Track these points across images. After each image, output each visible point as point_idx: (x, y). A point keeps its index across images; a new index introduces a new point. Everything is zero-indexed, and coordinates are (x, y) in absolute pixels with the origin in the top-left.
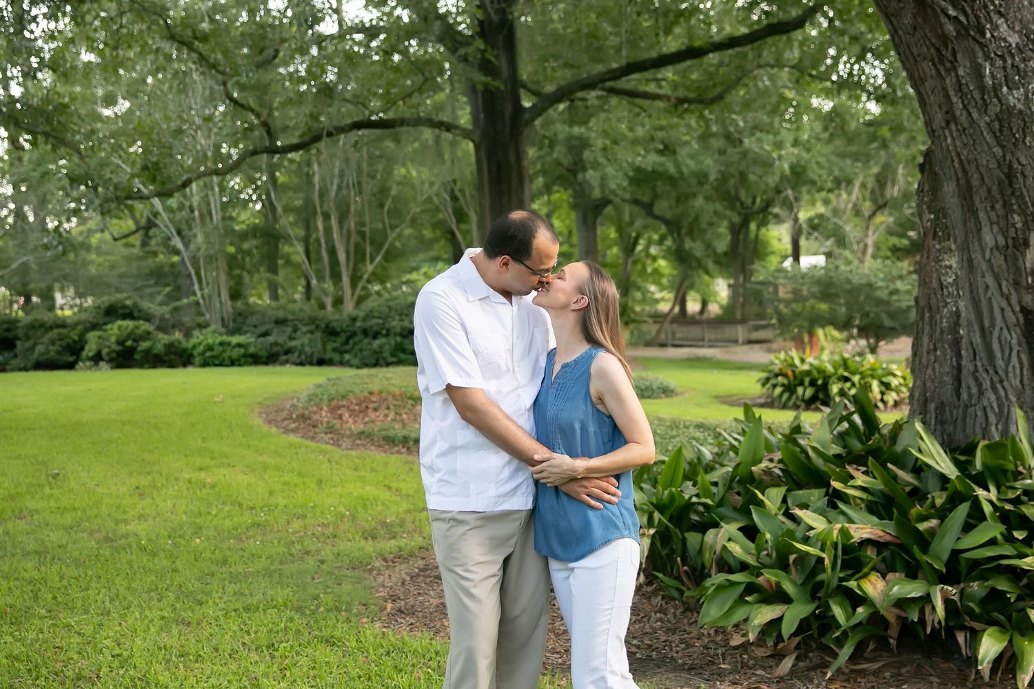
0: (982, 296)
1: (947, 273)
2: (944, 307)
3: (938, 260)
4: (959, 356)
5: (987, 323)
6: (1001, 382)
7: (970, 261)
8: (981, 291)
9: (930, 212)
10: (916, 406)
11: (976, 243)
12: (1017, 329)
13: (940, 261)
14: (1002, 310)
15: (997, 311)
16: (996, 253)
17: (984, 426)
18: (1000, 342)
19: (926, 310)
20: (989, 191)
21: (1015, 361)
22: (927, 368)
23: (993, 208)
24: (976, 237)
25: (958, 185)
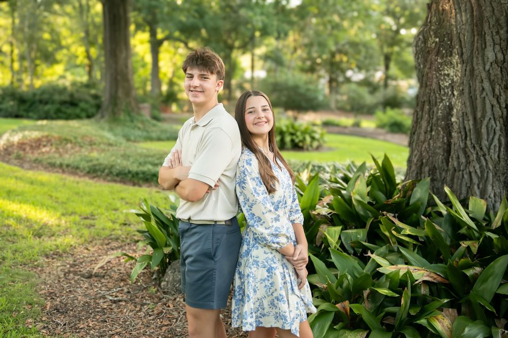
0: (478, 96)
1: (445, 79)
2: (440, 102)
3: (438, 70)
4: (449, 135)
5: (479, 115)
6: (484, 156)
7: (472, 70)
8: (478, 92)
9: (436, 37)
10: (414, 167)
11: (480, 58)
12: (501, 120)
13: (440, 71)
14: (492, 106)
15: (488, 107)
16: (495, 66)
17: (468, 185)
18: (487, 128)
19: (426, 104)
20: (498, 20)
21: (496, 142)
22: (424, 142)
23: (498, 33)
24: (480, 54)
25: (472, 16)
